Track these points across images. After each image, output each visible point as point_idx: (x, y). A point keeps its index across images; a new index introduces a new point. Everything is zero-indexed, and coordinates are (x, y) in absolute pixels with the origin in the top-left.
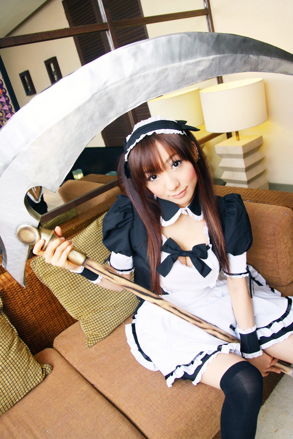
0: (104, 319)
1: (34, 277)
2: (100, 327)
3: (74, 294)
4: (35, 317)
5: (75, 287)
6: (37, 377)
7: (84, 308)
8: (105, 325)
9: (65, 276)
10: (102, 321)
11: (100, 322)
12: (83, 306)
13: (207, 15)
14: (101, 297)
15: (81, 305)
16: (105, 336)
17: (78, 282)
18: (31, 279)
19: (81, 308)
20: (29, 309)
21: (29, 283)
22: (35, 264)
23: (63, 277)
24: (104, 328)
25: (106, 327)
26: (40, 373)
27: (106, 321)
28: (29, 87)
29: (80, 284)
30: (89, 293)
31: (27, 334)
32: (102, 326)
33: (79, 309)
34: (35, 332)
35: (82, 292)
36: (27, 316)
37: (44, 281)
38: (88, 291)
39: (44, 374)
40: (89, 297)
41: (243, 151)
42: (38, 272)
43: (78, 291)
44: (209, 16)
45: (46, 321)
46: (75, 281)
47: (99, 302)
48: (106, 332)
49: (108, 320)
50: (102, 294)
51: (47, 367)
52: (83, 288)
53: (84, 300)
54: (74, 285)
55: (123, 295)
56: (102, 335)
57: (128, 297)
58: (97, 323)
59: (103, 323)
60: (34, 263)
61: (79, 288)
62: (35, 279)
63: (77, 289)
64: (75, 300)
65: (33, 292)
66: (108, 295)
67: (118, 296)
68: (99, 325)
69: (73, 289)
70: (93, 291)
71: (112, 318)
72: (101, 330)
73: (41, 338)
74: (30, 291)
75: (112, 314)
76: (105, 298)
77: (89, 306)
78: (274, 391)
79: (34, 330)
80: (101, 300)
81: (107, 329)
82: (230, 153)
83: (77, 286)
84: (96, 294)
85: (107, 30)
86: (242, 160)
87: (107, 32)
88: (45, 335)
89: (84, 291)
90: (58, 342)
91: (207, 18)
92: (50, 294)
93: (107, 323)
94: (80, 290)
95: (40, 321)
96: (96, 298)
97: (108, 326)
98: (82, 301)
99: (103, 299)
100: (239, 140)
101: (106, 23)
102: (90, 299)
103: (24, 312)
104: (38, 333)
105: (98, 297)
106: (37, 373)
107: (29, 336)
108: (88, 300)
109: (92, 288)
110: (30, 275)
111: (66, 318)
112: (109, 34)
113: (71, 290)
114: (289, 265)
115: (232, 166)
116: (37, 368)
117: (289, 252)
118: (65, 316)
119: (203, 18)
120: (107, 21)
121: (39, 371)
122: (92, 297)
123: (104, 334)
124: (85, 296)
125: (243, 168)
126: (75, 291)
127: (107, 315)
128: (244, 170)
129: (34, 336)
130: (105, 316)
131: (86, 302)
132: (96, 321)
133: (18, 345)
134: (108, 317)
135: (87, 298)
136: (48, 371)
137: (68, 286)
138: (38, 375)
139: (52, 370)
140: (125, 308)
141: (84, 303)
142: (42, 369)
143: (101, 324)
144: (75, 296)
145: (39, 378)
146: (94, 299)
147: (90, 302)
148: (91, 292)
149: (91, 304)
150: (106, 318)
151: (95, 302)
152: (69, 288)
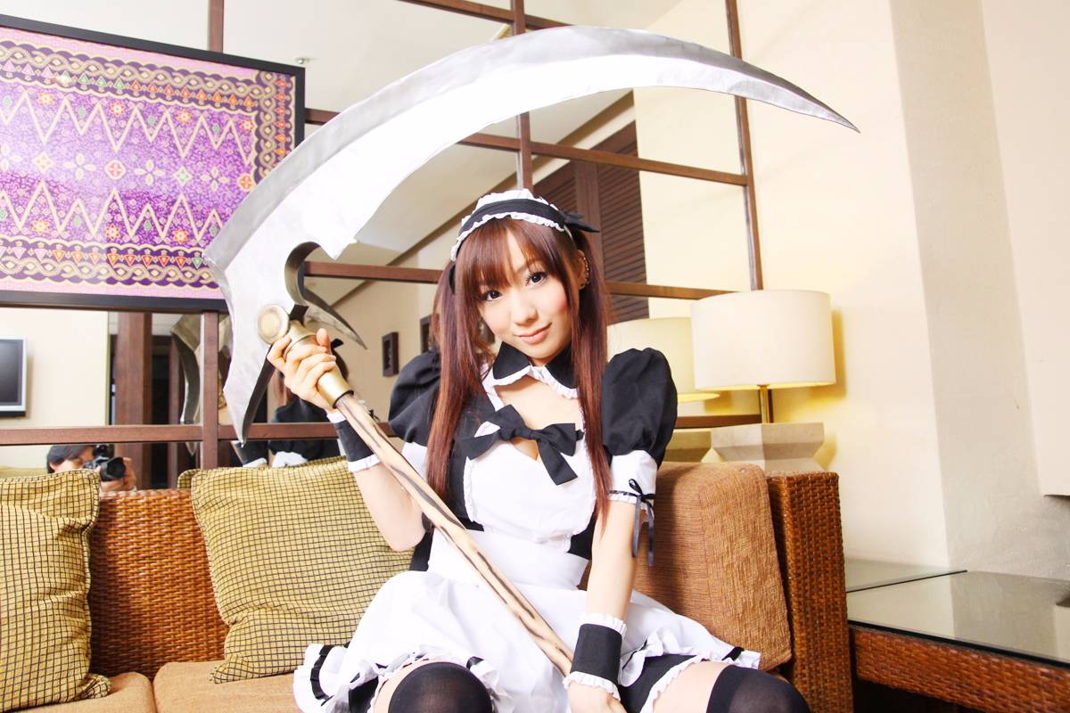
0: (278, 632)
1: (188, 508)
2: (260, 646)
4: (150, 600)
5: (252, 543)
6: (63, 681)
8: (273, 645)
9: (243, 515)
10: (272, 633)
11: (265, 633)
13: (745, 186)
15: (246, 584)
16: (263, 671)
17: (263, 536)
18: (178, 508)
19: (242, 591)
20: (147, 572)
21: (170, 514)
22: (202, 480)
23: (237, 517)
24: (267, 652)
25: (274, 651)
26: (78, 677)
27: (279, 638)
29: (263, 541)
30: (274, 566)
31: (116, 630)
32: (267, 645)
34: (134, 635)
36: (133, 586)
39: (84, 688)
40: (269, 572)
42: (198, 496)
43: (254, 553)
44: (748, 188)
45: (169, 624)
46: (256, 531)
48: (269, 664)
50: (300, 580)
51: (102, 681)
52: (265, 551)
53: (257, 575)
54: (251, 538)
55: (347, 607)
56: (256, 665)
58: (259, 634)
59: (273, 639)
60: (200, 478)
62: (188, 514)
63: (253, 548)
65: (172, 538)
66: (314, 590)
67: (335, 604)
69: (246, 544)
70: (286, 565)
72: (261, 652)
73: (139, 659)
74: (167, 533)
76: (303, 591)
77: (260, 591)
79: (134, 629)
81: (275, 657)
82: (737, 444)
83: (258, 542)
88: (152, 655)
91: (745, 192)
94: (259, 552)
95: (157, 615)
97: (280, 650)
98: (251, 576)
99: (297, 592)
102: (270, 578)
103: (133, 574)
104: (139, 640)
106: (71, 673)
107: (116, 637)
108: (264, 579)
109: (284, 560)
113: (240, 546)
116: (77, 664)
121: (77, 671)
123: (262, 664)
124: (262, 568)
126: (247, 550)
127: (289, 626)
129: (128, 645)
130: (284, 626)
131: (258, 580)
132: (258, 628)
133: (72, 602)
134: (290, 631)
136: (97, 691)
138: (71, 679)
139: (109, 694)
141: (252, 581)
142: (87, 679)
143: (266, 639)
144: (242, 561)
145: (69, 685)
146: (277, 582)
147: (265, 584)
148: (279, 566)
149: (266, 590)
150: (284, 632)
151: (278, 588)
152: (239, 541)
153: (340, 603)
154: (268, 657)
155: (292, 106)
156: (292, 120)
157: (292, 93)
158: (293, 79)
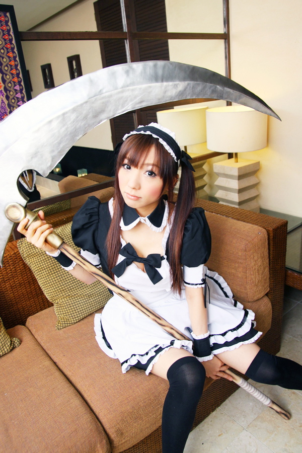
0: (77, 306)
1: (19, 256)
2: (72, 313)
3: (53, 278)
4: (13, 295)
5: (55, 271)
6: (4, 347)
7: (60, 293)
8: (77, 311)
9: (47, 259)
10: (75, 307)
11: (72, 307)
12: (59, 291)
13: (225, 39)
14: (78, 285)
15: (58, 289)
16: (75, 321)
18: (15, 257)
19: (57, 292)
20: (9, 285)
21: (13, 261)
22: (22, 244)
23: (45, 260)
24: (75, 314)
25: (77, 313)
26: (9, 344)
27: (78, 308)
28: (48, 81)
30: (67, 279)
31: (3, 309)
32: (74, 312)
33: (55, 292)
34: (11, 308)
35: (60, 277)
36: (5, 292)
37: (28, 261)
38: (66, 277)
39: (12, 346)
40: (66, 282)
41: (239, 172)
42: (23, 252)
43: (57, 275)
44: (227, 40)
45: (23, 300)
46: (55, 266)
47: (75, 289)
48: (77, 318)
49: (80, 307)
51: (16, 340)
52: (62, 274)
53: (61, 284)
54: (54, 269)
55: (99, 287)
56: (72, 320)
57: (103, 290)
58: (70, 308)
59: (76, 309)
60: (20, 243)
61: (58, 273)
62: (20, 259)
63: (56, 274)
64: (53, 283)
65: (15, 270)
67: (94, 287)
68: (71, 310)
69: (53, 272)
71: (84, 306)
72: (73, 315)
73: (15, 316)
74: (13, 268)
75: (86, 303)
76: (81, 286)
77: (65, 291)
78: (227, 401)
79: (10, 306)
80: (77, 288)
81: (78, 315)
82: (226, 173)
84: (74, 282)
85: (126, 39)
86: (237, 181)
87: (125, 41)
88: (20, 313)
89: (63, 276)
90: (31, 321)
91: (225, 42)
92: (31, 275)
93: (79, 310)
94: (59, 275)
95: (17, 299)
96: (73, 285)
97: (80, 312)
98: (59, 285)
99: (79, 287)
100: (237, 162)
101: (126, 33)
102: (67, 284)
103: (4, 287)
104: (13, 310)
105: (75, 284)
106: (6, 343)
108: (65, 285)
110: (15, 253)
111: (43, 301)
112: (127, 43)
113: (51, 273)
114: (257, 283)
115: (227, 185)
116: (6, 339)
117: (258, 270)
118: (42, 299)
119: (222, 42)
120: (127, 31)
121: (7, 342)
122: (69, 283)
123: (75, 319)
124: (63, 281)
125: (236, 189)
126: (54, 275)
127: (80, 302)
128: (237, 191)
129: (10, 312)
130: (78, 303)
131: (63, 287)
132: (69, 306)
134: (81, 304)
135: (64, 283)
136: (16, 345)
137: (48, 269)
138: (7, 346)
139: (20, 344)
140: (98, 300)
141: (60, 288)
142: (11, 341)
143: (73, 310)
144: (54, 280)
145: (7, 349)
146: (71, 286)
147: (66, 288)
148: (69, 278)
149: (67, 290)
150: (79, 305)
151: (72, 288)
152: (50, 271)
153: (96, 286)
154: (76, 316)
155: (11, 33)
156: (14, 42)
157: (10, 24)
158: (8, 14)
